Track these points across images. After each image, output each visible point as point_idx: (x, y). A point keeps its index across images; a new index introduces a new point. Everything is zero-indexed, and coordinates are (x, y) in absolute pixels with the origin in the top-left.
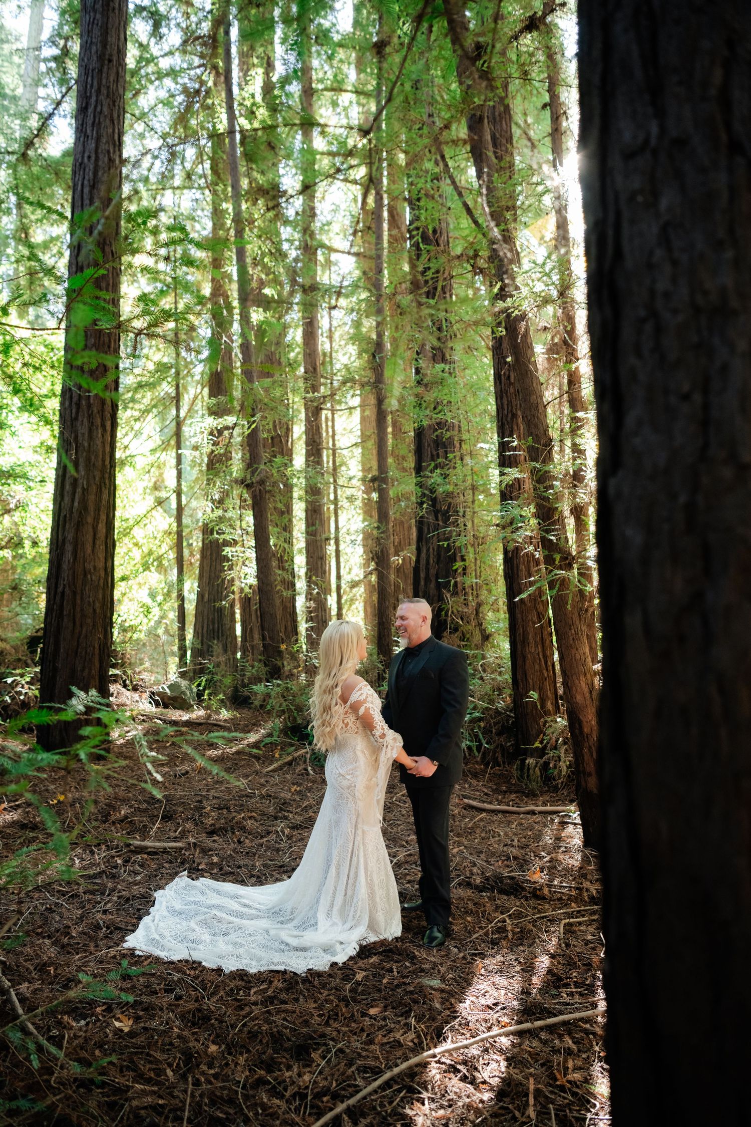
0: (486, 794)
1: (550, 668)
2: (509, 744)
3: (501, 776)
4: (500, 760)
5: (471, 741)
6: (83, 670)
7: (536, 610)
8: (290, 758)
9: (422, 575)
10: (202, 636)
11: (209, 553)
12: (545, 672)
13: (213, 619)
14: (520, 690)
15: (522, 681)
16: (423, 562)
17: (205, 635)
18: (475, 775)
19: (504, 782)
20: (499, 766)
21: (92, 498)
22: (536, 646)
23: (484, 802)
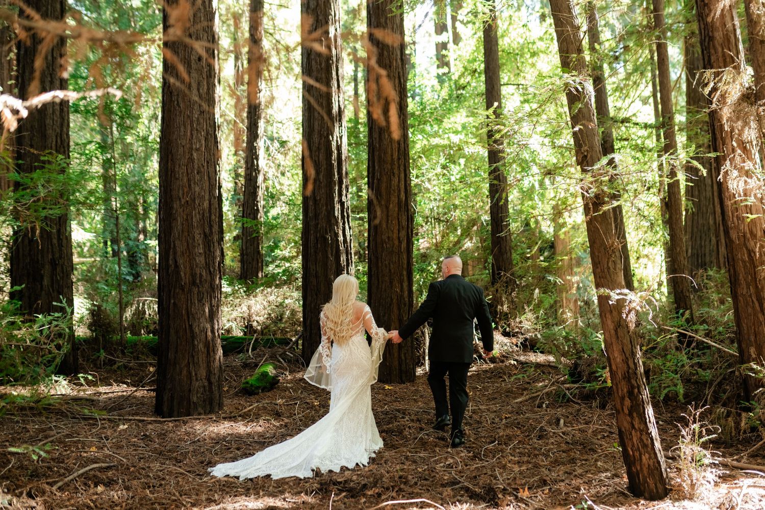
6: (384, 316)
21: (384, 186)
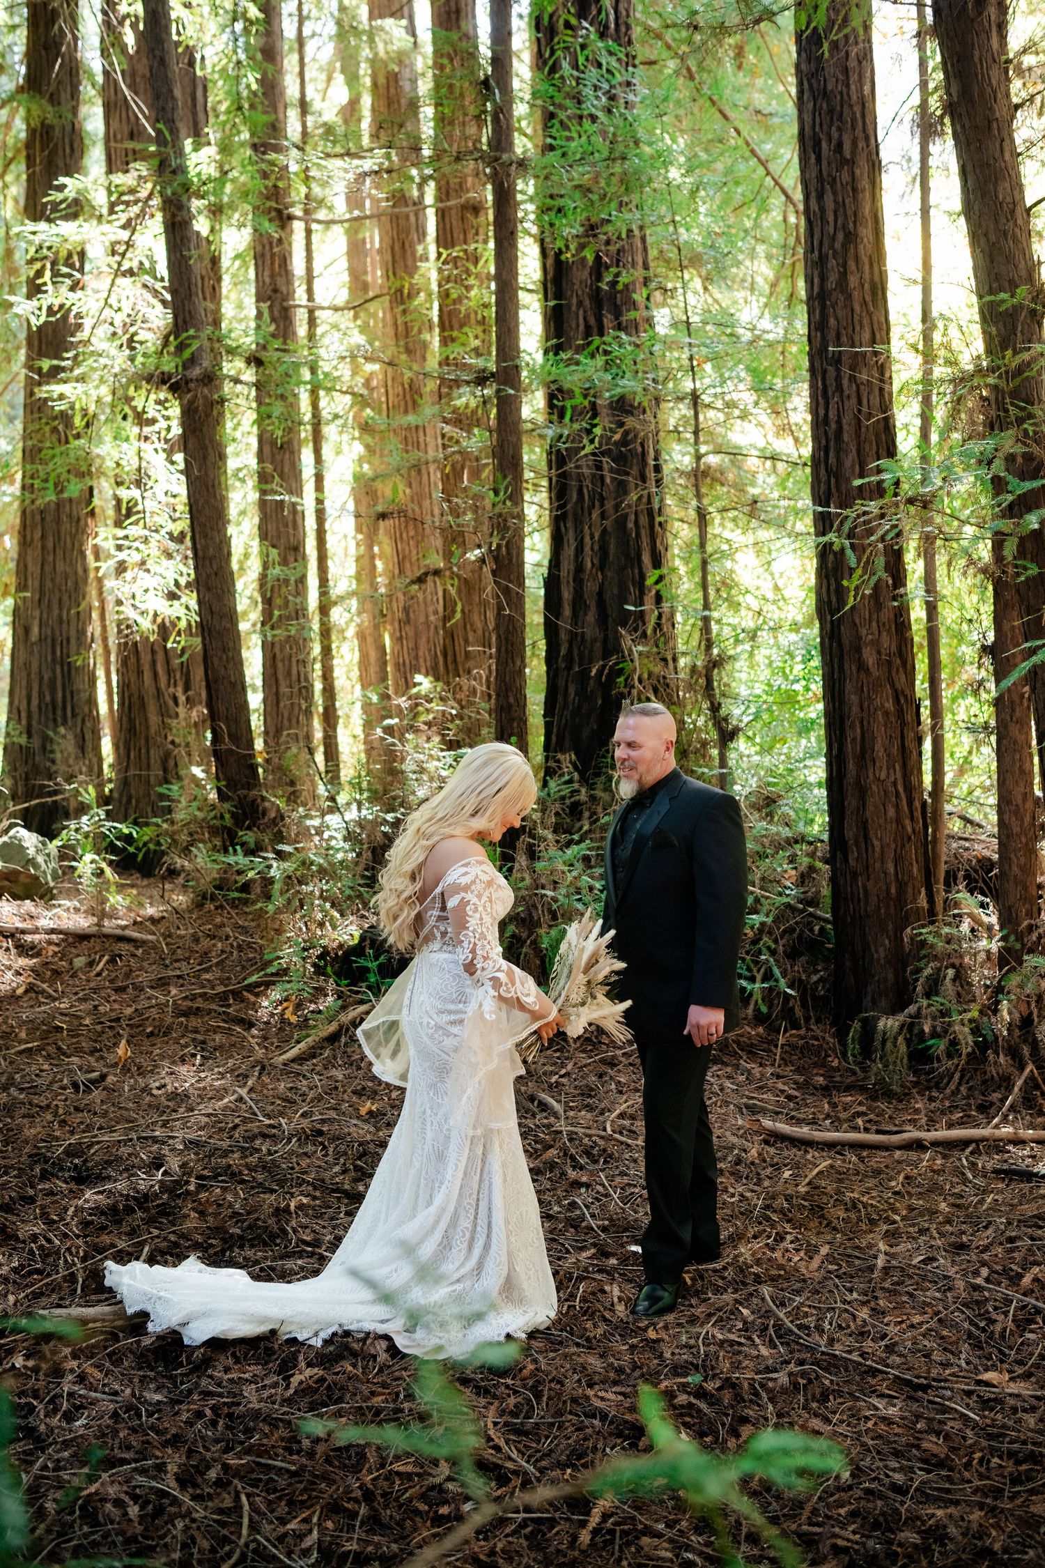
0: (790, 1098)
1: (918, 814)
2: (815, 978)
3: (805, 1050)
4: (798, 1012)
5: (752, 980)
7: (893, 685)
8: (333, 1027)
9: (567, 594)
10: (29, 717)
11: (37, 535)
12: (907, 822)
13: (53, 681)
14: (852, 863)
15: (857, 843)
16: (567, 567)
17: (35, 716)
18: (751, 1051)
19: (815, 1065)
20: (798, 1028)
22: (891, 767)
23: (799, 1122)
